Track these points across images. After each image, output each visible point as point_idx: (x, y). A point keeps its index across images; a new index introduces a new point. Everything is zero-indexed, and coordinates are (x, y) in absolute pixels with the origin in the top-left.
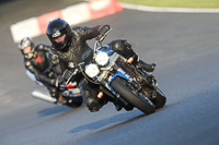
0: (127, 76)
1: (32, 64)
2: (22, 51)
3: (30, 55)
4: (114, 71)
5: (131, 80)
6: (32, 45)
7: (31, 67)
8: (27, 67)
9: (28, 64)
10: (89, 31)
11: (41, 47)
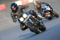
0: (32, 22)
1: (37, 7)
2: (34, 4)
3: (36, 5)
4: (29, 20)
5: (33, 23)
6: (36, 2)
7: (36, 8)
8: (35, 8)
9: (35, 7)
10: (23, 7)
11: (39, 2)
